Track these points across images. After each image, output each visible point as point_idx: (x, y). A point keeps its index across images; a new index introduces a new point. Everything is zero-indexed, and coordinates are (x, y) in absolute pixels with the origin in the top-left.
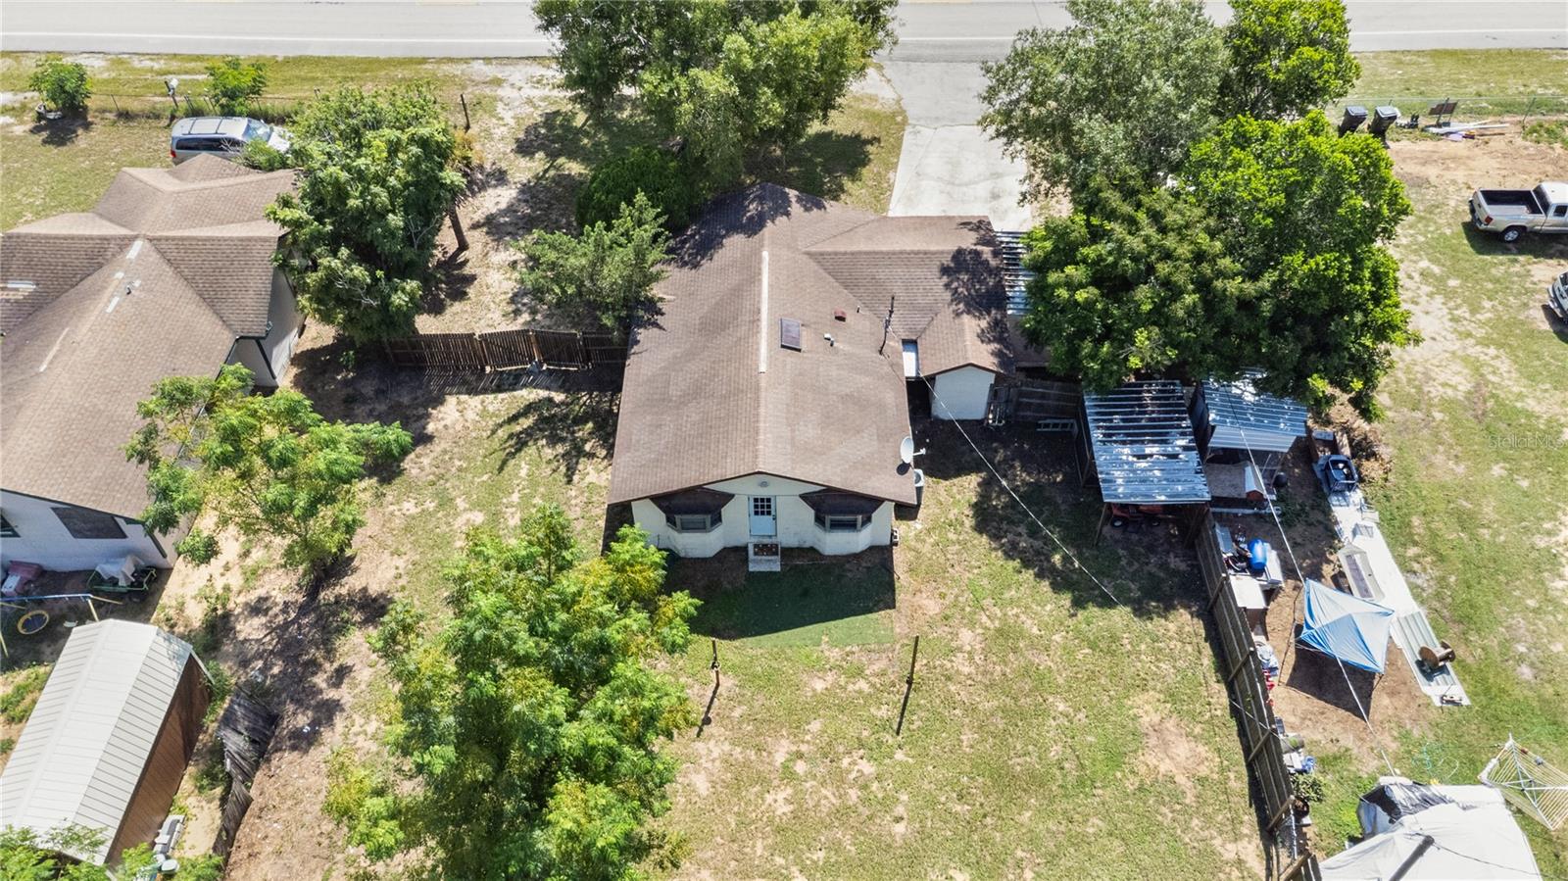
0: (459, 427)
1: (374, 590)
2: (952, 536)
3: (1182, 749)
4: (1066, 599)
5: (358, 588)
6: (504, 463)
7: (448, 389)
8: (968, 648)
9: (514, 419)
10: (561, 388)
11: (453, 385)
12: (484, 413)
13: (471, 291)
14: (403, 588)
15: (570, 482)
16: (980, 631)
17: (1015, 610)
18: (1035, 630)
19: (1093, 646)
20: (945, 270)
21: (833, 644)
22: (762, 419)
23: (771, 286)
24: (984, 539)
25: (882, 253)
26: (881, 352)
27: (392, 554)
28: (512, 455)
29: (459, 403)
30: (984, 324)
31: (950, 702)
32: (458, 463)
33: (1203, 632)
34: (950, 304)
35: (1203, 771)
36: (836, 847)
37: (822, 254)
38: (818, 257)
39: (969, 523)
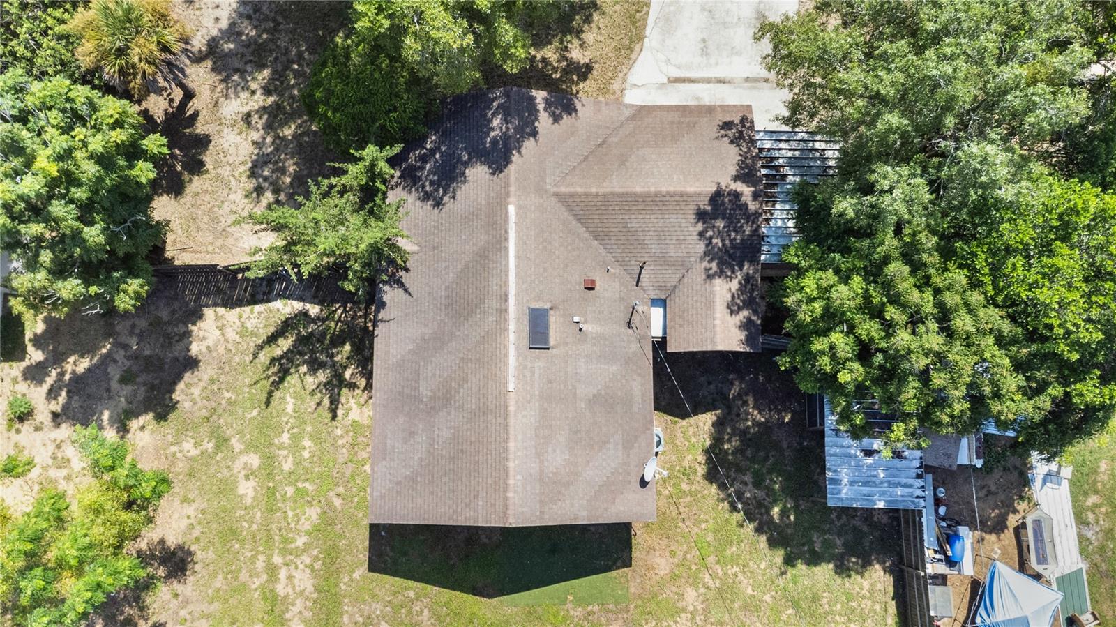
0: (221, 350)
1: (172, 542)
2: (685, 487)
4: (779, 555)
5: (156, 540)
6: (270, 394)
7: (203, 300)
8: (691, 608)
9: (272, 339)
10: (315, 300)
11: (208, 294)
12: (243, 332)
13: (208, 159)
14: (198, 539)
15: (334, 417)
16: (703, 590)
17: (735, 569)
18: (749, 591)
19: (795, 604)
20: (701, 216)
21: (579, 602)
24: (714, 489)
25: (635, 195)
26: (629, 325)
27: (182, 502)
28: (277, 384)
29: (217, 318)
30: (735, 285)
32: (227, 395)
33: (891, 590)
34: (702, 259)
37: (572, 196)
38: (569, 201)
39: (701, 470)
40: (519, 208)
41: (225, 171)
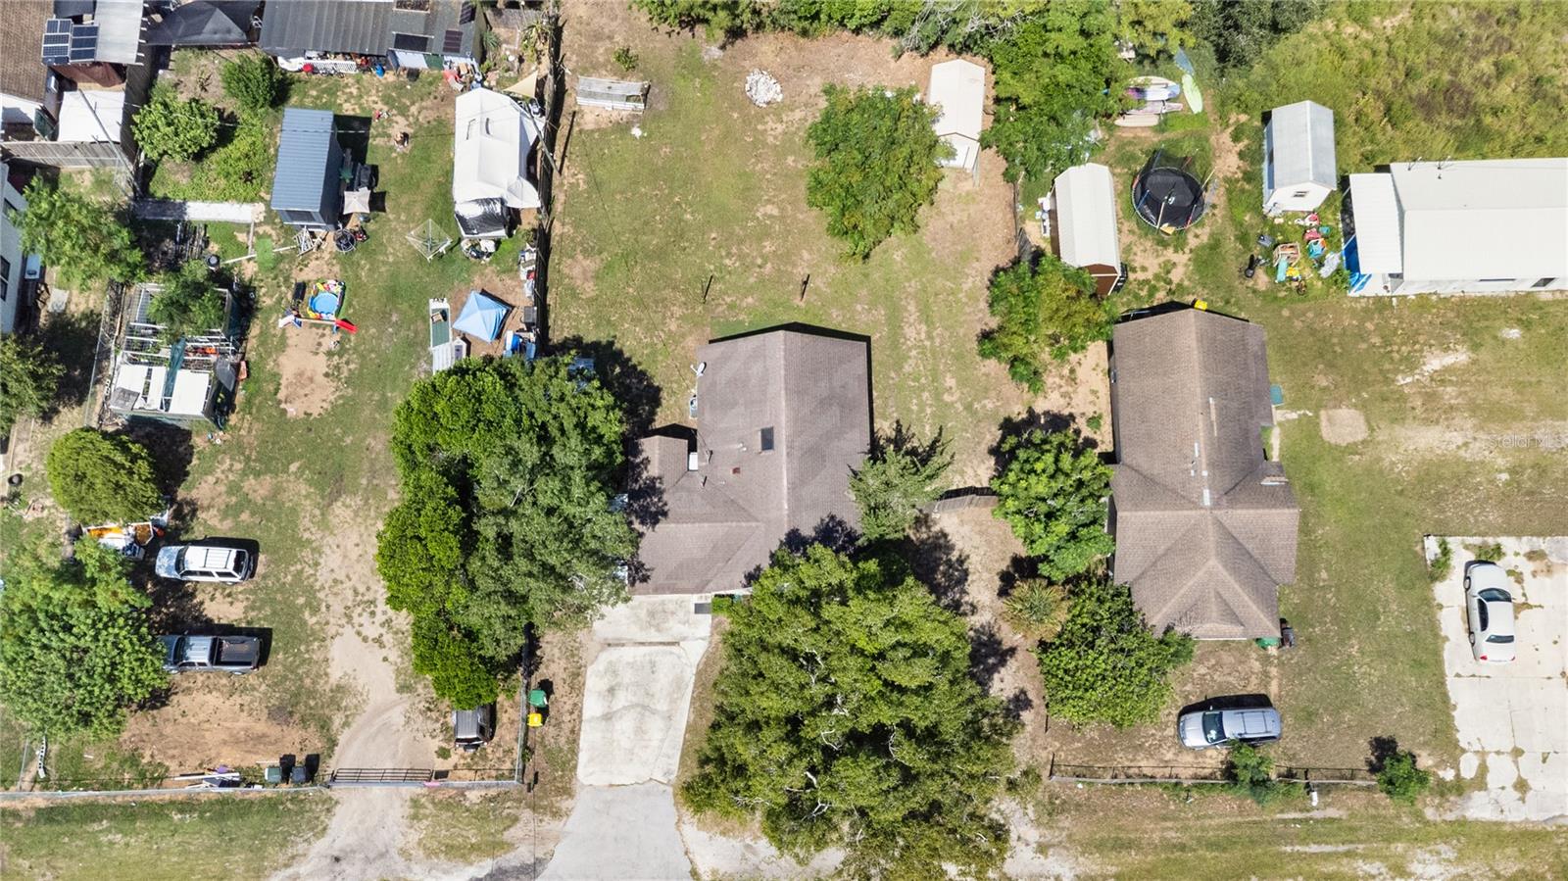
0: (975, 460)
2: (675, 386)
3: (577, 271)
4: (617, 346)
6: (940, 434)
9: (943, 466)
13: (997, 582)
15: (898, 422)
16: (666, 329)
17: (645, 340)
18: (638, 329)
19: (609, 321)
20: (665, 514)
24: (656, 383)
25: (707, 522)
26: (712, 453)
28: (936, 441)
29: (979, 479)
30: (645, 475)
31: (685, 292)
32: (968, 435)
33: (552, 330)
34: (664, 490)
35: (569, 261)
37: (748, 520)
38: (751, 518)
39: (664, 394)
40: (780, 509)
41: (986, 575)
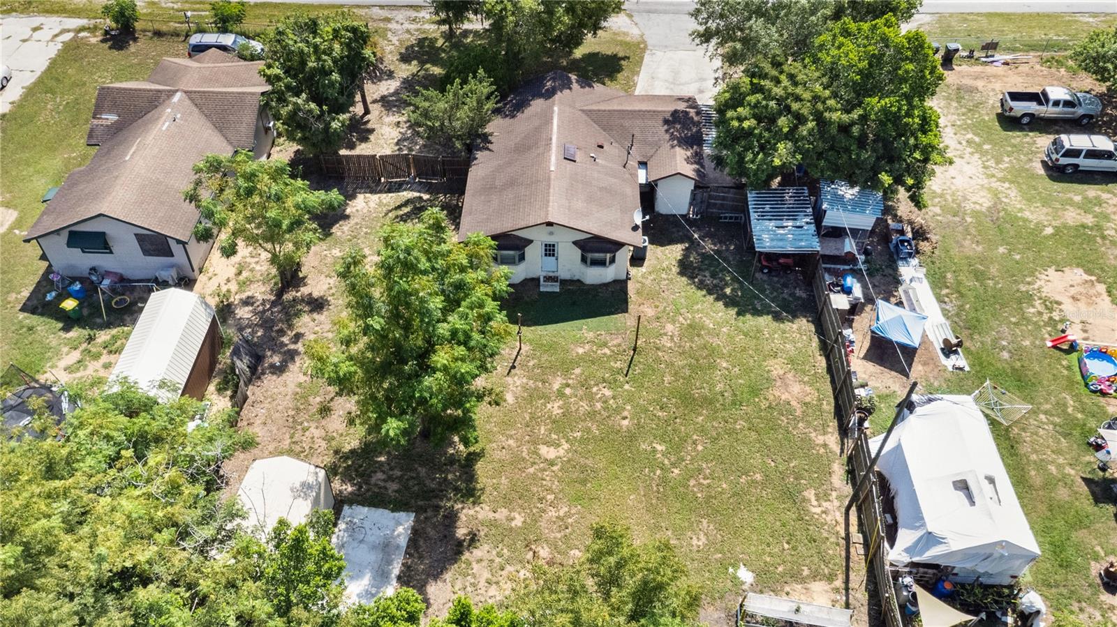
0: (365, 211)
1: (316, 294)
2: (664, 276)
3: (796, 388)
4: (733, 312)
5: (306, 293)
7: (358, 190)
8: (671, 334)
9: (399, 207)
10: (427, 192)
11: (361, 188)
12: (380, 204)
13: (372, 137)
14: (333, 295)
16: (678, 325)
17: (700, 315)
18: (711, 326)
19: (746, 335)
20: (666, 122)
21: (590, 330)
22: (551, 195)
23: (558, 126)
24: (684, 279)
25: (627, 111)
26: (624, 167)
27: (326, 277)
29: (365, 198)
30: (689, 153)
31: (658, 360)
32: (365, 230)
33: (814, 330)
34: (668, 142)
35: (808, 399)
36: (588, 430)
37: (590, 111)
38: (588, 113)
39: (675, 270)
